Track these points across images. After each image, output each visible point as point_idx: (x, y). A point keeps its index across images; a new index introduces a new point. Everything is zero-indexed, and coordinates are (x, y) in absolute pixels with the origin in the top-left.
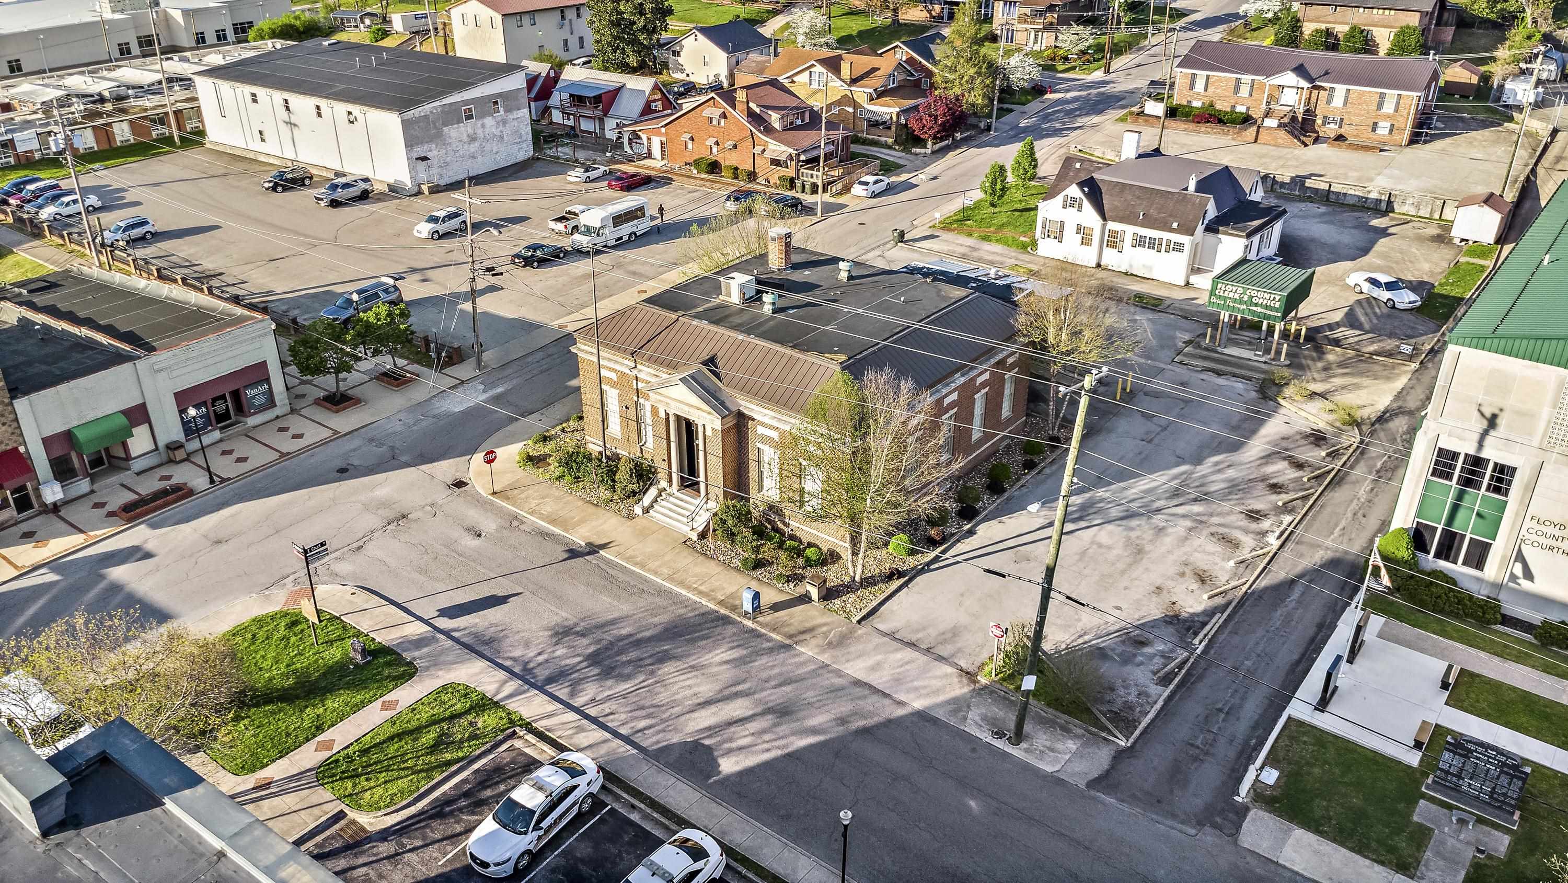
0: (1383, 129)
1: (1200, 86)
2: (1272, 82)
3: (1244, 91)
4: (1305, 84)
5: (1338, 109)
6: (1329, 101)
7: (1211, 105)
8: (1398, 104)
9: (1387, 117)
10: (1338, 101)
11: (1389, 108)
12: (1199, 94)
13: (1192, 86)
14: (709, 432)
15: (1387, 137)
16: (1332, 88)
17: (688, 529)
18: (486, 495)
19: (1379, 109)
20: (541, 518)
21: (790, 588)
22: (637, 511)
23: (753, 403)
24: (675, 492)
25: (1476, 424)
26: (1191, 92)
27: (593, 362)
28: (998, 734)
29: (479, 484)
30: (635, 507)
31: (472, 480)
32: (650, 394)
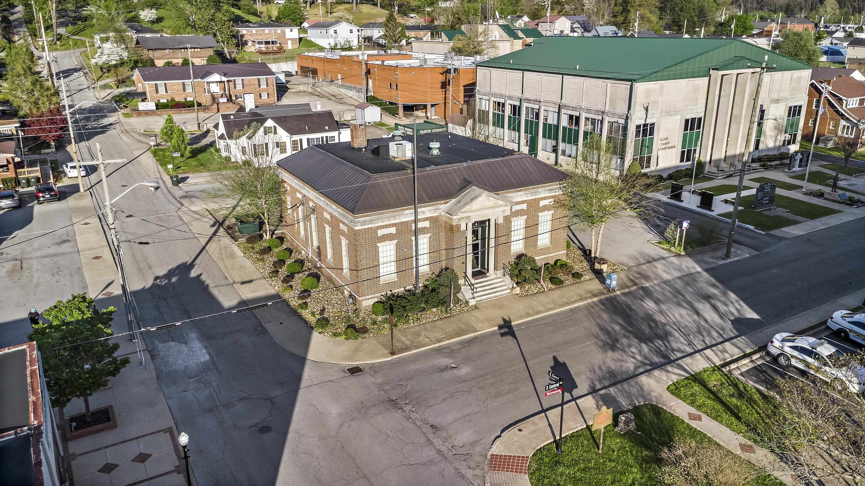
0: (264, 96)
1: (162, 90)
2: (207, 81)
3: (189, 90)
4: (224, 79)
5: (241, 90)
6: (235, 88)
7: (173, 100)
8: (267, 82)
9: (264, 90)
10: (239, 87)
11: (263, 86)
12: (163, 95)
13: (157, 91)
14: (501, 221)
15: (268, 99)
16: (234, 80)
17: (509, 291)
18: (390, 359)
19: (259, 87)
20: (450, 339)
21: (587, 277)
22: (472, 302)
23: (511, 192)
24: (473, 281)
25: (644, 112)
26: (158, 95)
27: (371, 228)
28: (724, 259)
29: (367, 360)
30: (467, 302)
31: (355, 363)
32: (454, 217)
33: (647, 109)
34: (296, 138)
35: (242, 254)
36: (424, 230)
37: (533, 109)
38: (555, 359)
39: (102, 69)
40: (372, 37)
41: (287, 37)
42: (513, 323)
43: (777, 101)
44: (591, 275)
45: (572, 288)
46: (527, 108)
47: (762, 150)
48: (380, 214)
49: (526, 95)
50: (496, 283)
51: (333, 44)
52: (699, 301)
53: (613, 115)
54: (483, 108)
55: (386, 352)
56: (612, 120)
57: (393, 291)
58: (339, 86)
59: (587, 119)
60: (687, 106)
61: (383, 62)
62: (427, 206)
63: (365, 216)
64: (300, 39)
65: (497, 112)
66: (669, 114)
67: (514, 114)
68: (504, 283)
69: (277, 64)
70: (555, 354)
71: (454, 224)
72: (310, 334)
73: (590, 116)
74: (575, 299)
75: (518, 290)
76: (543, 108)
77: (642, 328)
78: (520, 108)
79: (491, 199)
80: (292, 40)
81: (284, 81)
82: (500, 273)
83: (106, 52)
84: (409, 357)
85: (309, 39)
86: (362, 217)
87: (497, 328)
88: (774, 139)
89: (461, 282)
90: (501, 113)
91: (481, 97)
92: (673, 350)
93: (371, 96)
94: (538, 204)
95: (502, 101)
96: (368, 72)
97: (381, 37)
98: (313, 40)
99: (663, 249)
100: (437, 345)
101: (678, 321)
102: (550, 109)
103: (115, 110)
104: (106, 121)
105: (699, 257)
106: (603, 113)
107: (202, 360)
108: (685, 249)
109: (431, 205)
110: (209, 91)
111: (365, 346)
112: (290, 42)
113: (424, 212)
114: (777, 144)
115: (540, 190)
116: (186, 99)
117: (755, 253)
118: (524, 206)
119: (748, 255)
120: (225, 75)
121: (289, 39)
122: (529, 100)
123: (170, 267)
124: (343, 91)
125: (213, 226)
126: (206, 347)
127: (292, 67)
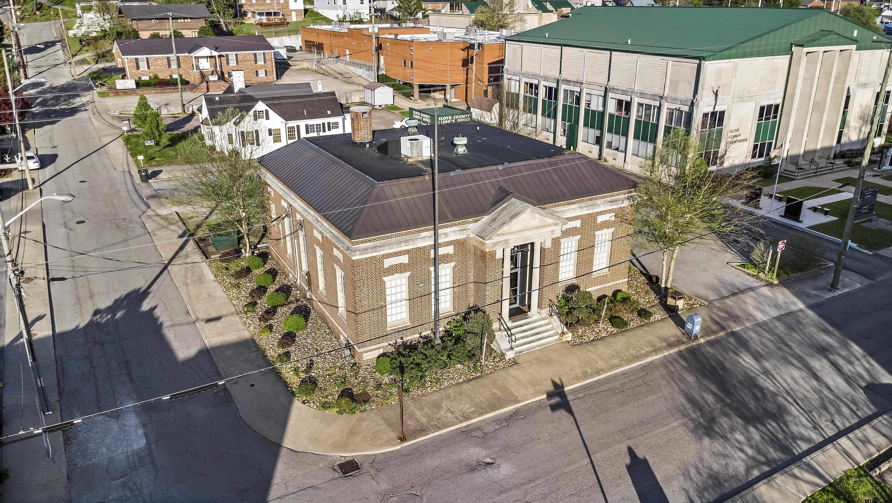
0: (262, 74)
1: (143, 65)
2: (195, 55)
3: (174, 65)
4: (215, 54)
5: (234, 66)
6: (228, 64)
7: (156, 77)
8: (264, 57)
9: (261, 67)
10: (233, 63)
11: (261, 62)
12: (145, 71)
13: (138, 67)
14: (548, 245)
15: (266, 78)
16: (227, 55)
17: (558, 337)
18: (399, 447)
19: (256, 63)
20: (482, 414)
21: (658, 317)
22: (510, 355)
23: (562, 205)
24: (510, 324)
25: (713, 97)
26: (139, 71)
27: (375, 257)
28: (830, 290)
29: (366, 451)
30: (503, 355)
31: (349, 455)
32: (487, 242)
33: (716, 94)
34: (292, 124)
35: (212, 277)
36: (446, 258)
37: (572, 92)
38: (631, 451)
39: (81, 41)
40: (385, 9)
41: (291, 8)
42: (566, 389)
43: (865, 85)
44: (662, 313)
45: (640, 332)
46: (566, 91)
47: (845, 144)
48: (387, 238)
49: (564, 75)
50: (540, 326)
51: (341, 16)
52: (813, 356)
53: (674, 100)
54: (513, 91)
55: (394, 435)
56: (673, 106)
57: (405, 339)
58: (347, 63)
59: (640, 105)
60: (763, 90)
61: (396, 35)
62: (452, 226)
63: (366, 242)
64: (306, 11)
65: (528, 95)
66: (742, 99)
67: (550, 98)
68: (550, 326)
69: (279, 38)
70: (631, 443)
71: (487, 250)
72: (291, 403)
73: (645, 101)
74: (647, 350)
75: (569, 337)
76: (585, 91)
77: (743, 399)
78: (556, 90)
79: (537, 216)
80: (296, 11)
81: (286, 57)
82: (545, 312)
83: (85, 22)
84: (425, 444)
85: (315, 10)
86: (362, 242)
87: (545, 396)
88: (858, 130)
89: (495, 326)
90: (533, 96)
91: (509, 76)
92: (794, 438)
93: (383, 74)
94: (595, 219)
95: (535, 82)
96: (379, 48)
97: (394, 9)
98: (320, 11)
99: (749, 274)
100: (464, 424)
101: (791, 389)
102: (594, 92)
103: (90, 88)
104: (78, 102)
105: (798, 287)
106: (661, 97)
107: (136, 447)
108: (778, 276)
109: (456, 225)
110: (198, 67)
111: (365, 424)
112: (294, 14)
113: (446, 234)
114: (862, 137)
115: (598, 202)
116: (171, 76)
117: (867, 282)
118: (577, 224)
119: (859, 286)
120: (216, 49)
121: (293, 10)
122: (568, 82)
123: (117, 296)
124: (351, 68)
125: (181, 236)
126: (144, 425)
127: (296, 41)
